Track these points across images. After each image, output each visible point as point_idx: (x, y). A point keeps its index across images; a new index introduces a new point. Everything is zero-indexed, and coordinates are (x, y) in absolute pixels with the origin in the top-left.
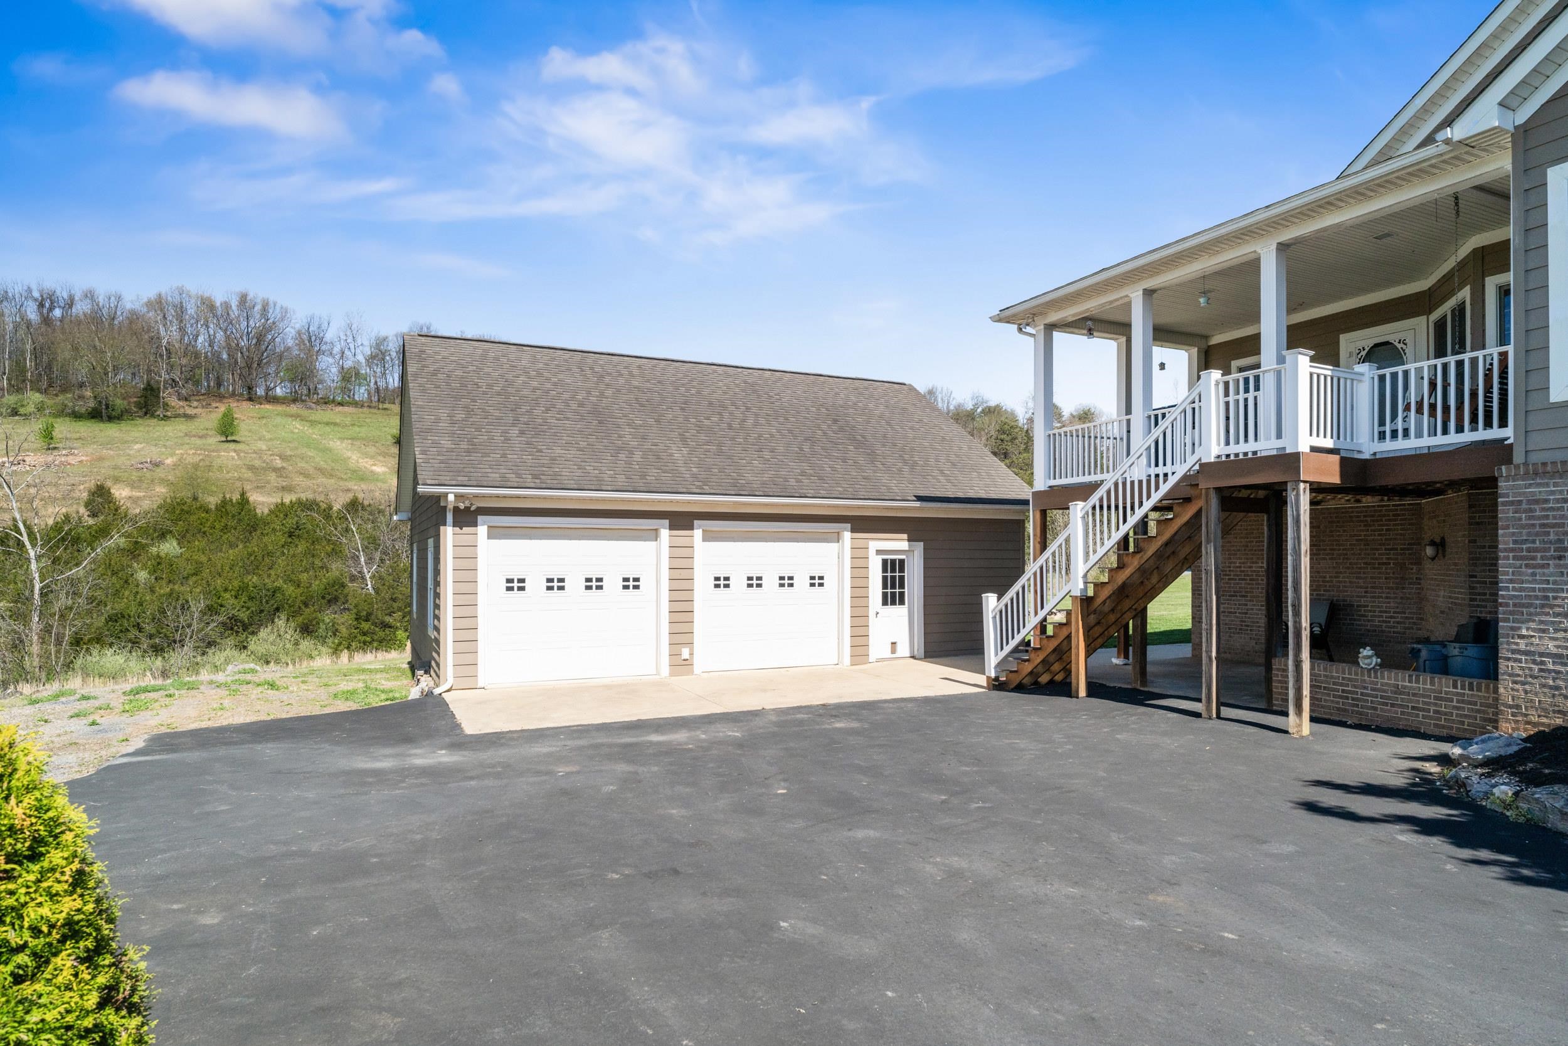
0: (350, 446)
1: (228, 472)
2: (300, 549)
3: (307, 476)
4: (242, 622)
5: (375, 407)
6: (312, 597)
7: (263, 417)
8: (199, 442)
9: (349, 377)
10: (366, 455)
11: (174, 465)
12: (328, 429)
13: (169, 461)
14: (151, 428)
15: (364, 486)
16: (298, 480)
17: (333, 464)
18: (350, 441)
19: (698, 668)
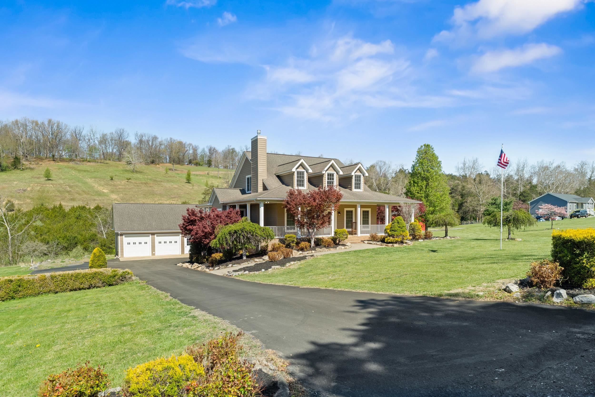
0: (94, 181)
1: (51, 193)
2: (81, 223)
3: (79, 194)
4: (65, 247)
5: (103, 163)
6: (87, 239)
7: (60, 169)
8: (37, 180)
9: (92, 149)
10: (100, 185)
11: (31, 191)
12: (85, 173)
13: (29, 189)
14: (18, 174)
15: (100, 198)
16: (76, 196)
17: (88, 189)
18: (94, 179)
19: (156, 255)
